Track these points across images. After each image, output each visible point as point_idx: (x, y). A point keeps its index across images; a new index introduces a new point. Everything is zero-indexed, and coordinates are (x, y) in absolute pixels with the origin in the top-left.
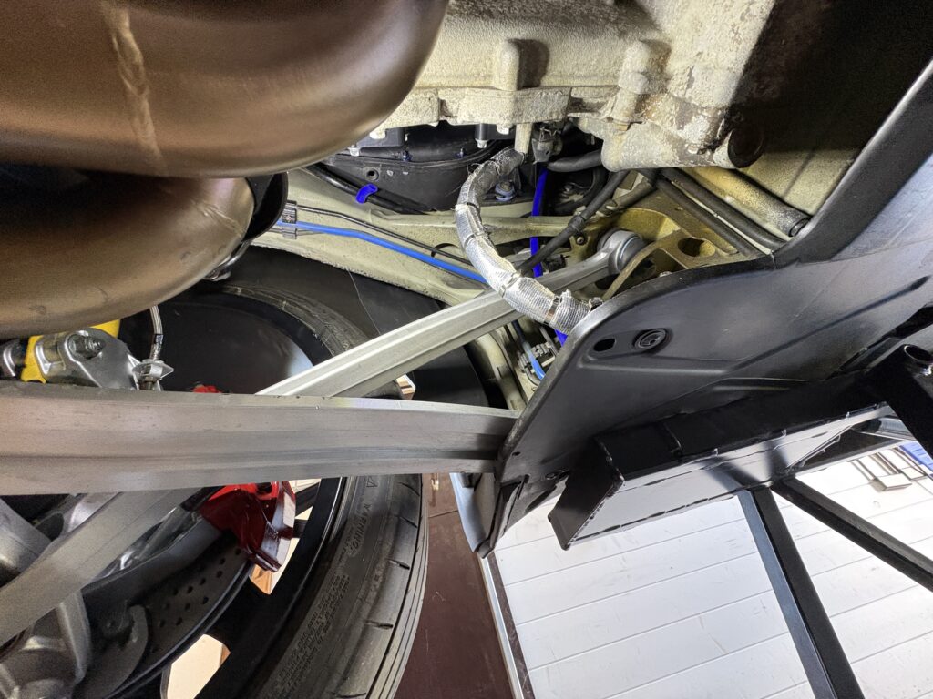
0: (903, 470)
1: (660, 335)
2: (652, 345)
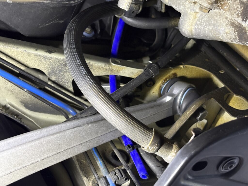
1: (236, 161)
2: (230, 170)
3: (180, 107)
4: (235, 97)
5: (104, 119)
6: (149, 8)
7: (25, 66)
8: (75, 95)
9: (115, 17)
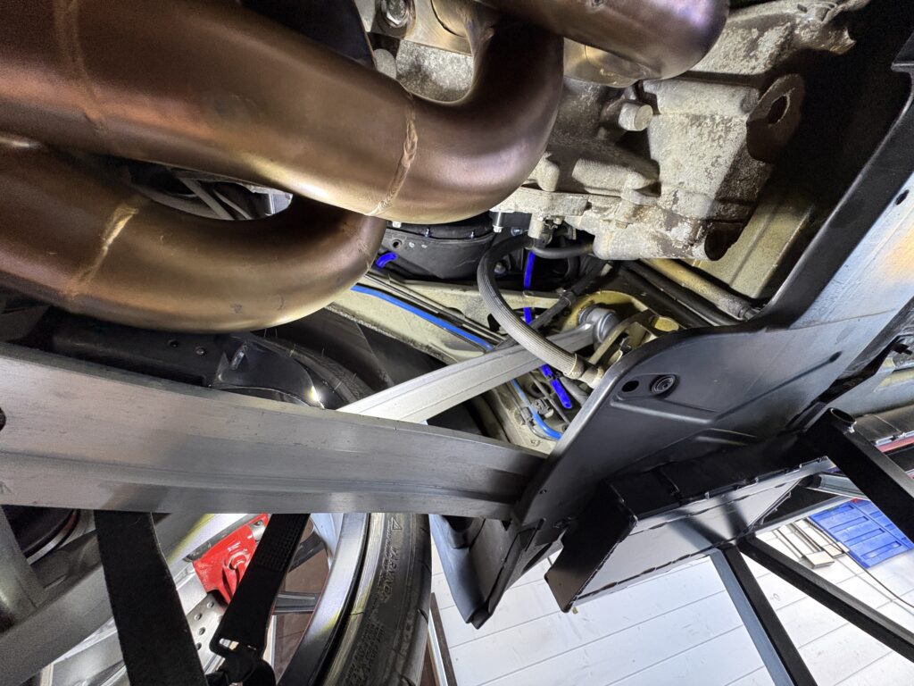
0: (825, 548)
1: (672, 380)
2: (664, 389)
3: (601, 334)
4: (661, 318)
5: (525, 350)
6: (560, 237)
7: (443, 306)
8: (492, 331)
9: (525, 250)
